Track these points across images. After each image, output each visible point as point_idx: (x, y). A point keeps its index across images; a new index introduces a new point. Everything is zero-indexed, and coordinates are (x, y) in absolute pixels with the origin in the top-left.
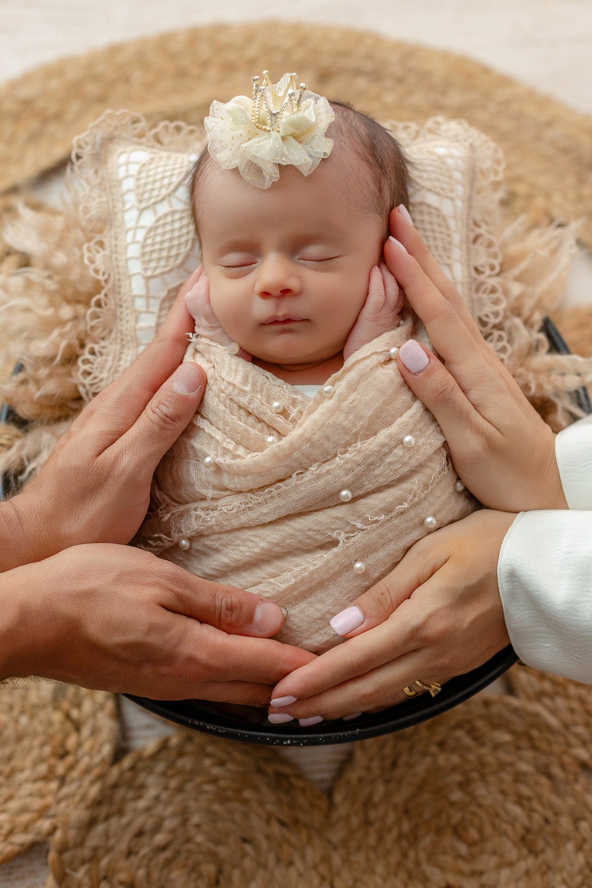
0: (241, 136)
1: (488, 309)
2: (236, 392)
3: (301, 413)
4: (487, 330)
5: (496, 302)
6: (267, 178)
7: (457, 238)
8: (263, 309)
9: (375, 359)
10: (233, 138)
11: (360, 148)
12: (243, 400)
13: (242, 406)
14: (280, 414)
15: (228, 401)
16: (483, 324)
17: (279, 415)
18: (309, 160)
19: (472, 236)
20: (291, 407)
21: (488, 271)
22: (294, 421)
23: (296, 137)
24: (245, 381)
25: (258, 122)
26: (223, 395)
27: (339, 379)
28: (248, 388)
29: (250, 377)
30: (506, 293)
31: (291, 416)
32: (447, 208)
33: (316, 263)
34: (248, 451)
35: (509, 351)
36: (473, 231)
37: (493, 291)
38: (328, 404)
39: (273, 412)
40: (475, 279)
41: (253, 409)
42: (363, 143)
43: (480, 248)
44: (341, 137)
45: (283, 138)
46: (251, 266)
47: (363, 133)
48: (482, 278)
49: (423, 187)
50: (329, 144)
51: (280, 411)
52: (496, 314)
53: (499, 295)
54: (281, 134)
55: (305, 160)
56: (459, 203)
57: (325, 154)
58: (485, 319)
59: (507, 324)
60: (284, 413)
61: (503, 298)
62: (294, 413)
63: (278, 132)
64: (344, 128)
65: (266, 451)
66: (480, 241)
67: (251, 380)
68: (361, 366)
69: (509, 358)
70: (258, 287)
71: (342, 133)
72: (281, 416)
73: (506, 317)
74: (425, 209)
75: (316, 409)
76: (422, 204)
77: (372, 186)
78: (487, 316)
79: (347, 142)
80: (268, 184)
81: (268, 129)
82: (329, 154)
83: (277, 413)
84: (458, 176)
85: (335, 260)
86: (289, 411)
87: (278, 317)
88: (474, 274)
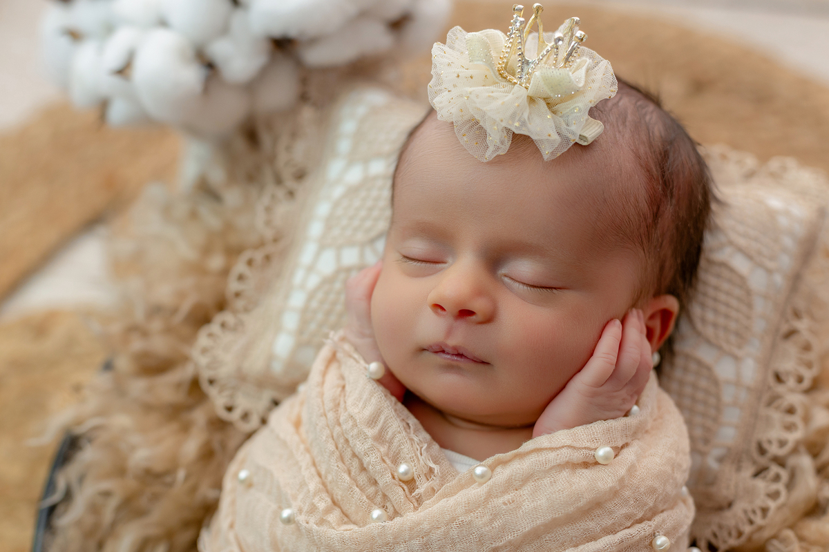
0: (471, 77)
1: (776, 433)
2: (355, 431)
3: (433, 491)
4: (763, 461)
5: (790, 427)
6: (491, 148)
7: (759, 326)
8: (431, 328)
9: (565, 455)
10: (458, 76)
11: (642, 150)
12: (360, 447)
13: (357, 453)
14: (403, 482)
15: (342, 440)
16: (762, 451)
17: (402, 484)
18: (555, 137)
19: (785, 328)
20: (423, 477)
21: (791, 382)
22: (419, 501)
23: (550, 105)
24: (372, 421)
25: (505, 68)
26: (337, 429)
27: (504, 463)
28: (371, 432)
29: (382, 418)
30: (807, 419)
31: (417, 491)
32: (757, 281)
33: (525, 287)
34: (346, 519)
35: (782, 499)
36: (787, 321)
37: (791, 411)
38: (475, 492)
39: (396, 477)
40: (770, 388)
41: (369, 463)
42: (651, 146)
43: (791, 348)
44: (621, 128)
45: (531, 100)
46: (437, 265)
47: (657, 133)
48: (780, 389)
49: (731, 243)
50: (597, 128)
51: (406, 478)
52: (782, 443)
53: (796, 419)
54: (530, 92)
55: (550, 135)
56: (778, 279)
57: (582, 137)
58: (766, 446)
59: (792, 461)
60: (410, 483)
61: (800, 424)
62: (422, 487)
63: (527, 88)
64: (630, 118)
65: (365, 529)
66: (795, 338)
67: (382, 421)
68: (542, 457)
69: (780, 508)
70: (433, 297)
71: (624, 123)
72: (405, 487)
73: (795, 451)
74: (725, 273)
75: (456, 493)
76: (724, 265)
77: (644, 206)
78: (770, 442)
79: (627, 136)
80: (489, 155)
81: (515, 81)
82: (590, 141)
83: (400, 480)
84: (788, 242)
85: (554, 291)
86: (417, 483)
87: (446, 345)
88: (771, 380)
